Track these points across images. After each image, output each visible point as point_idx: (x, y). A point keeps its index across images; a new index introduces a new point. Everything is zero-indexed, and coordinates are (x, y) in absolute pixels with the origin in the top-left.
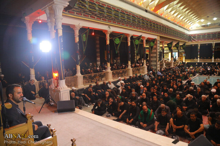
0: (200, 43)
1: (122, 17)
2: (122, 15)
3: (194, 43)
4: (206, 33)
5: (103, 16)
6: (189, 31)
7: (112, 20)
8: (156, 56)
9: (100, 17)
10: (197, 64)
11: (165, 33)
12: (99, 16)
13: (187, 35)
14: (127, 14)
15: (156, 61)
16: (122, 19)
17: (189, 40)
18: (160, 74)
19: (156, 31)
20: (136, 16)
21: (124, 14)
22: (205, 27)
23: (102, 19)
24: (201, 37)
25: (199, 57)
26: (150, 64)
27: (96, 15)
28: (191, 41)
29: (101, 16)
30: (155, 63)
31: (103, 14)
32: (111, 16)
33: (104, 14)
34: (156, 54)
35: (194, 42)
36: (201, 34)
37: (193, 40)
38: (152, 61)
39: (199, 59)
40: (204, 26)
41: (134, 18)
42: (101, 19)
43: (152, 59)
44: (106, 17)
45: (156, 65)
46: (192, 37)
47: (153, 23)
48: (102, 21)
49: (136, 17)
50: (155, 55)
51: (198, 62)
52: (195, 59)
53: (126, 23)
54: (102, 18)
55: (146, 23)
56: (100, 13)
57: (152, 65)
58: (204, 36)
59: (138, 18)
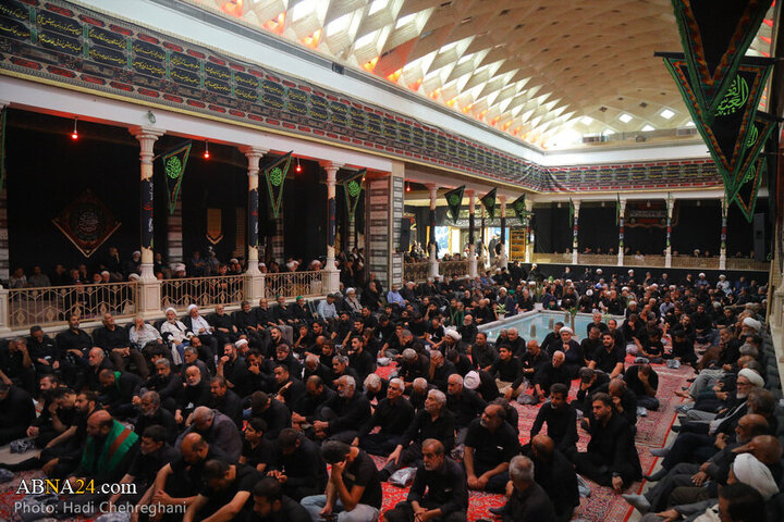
0: (579, 198)
1: (213, 81)
2: (217, 76)
3: (560, 197)
4: (596, 165)
5: (117, 74)
6: (543, 153)
7: (163, 87)
8: (386, 233)
9: (99, 75)
10: (568, 270)
11: (428, 154)
12: (96, 69)
13: (533, 168)
14: (238, 74)
15: (386, 253)
16: (216, 91)
17: (543, 186)
18: (398, 299)
19: (383, 141)
20: (284, 82)
21: (226, 70)
22: (595, 142)
23: (111, 84)
24: (583, 176)
25: (575, 245)
26: (368, 262)
27: (78, 66)
28: (552, 190)
29: (106, 72)
30: (383, 261)
31: (116, 64)
32: (160, 76)
33: (122, 65)
34: (386, 228)
35: (561, 193)
36: (583, 167)
37: (556, 185)
38: (373, 251)
39: (575, 252)
40: (591, 140)
41: (272, 90)
42: (104, 83)
43: (374, 245)
44: (130, 77)
45: (386, 269)
46: (554, 177)
47: (371, 115)
48: (109, 92)
49: (284, 86)
50: (383, 230)
51: (575, 263)
52: (565, 255)
53: (232, 104)
54: (108, 81)
55: (333, 110)
56: (100, 60)
57: (373, 266)
58: (591, 175)
59: (296, 92)
